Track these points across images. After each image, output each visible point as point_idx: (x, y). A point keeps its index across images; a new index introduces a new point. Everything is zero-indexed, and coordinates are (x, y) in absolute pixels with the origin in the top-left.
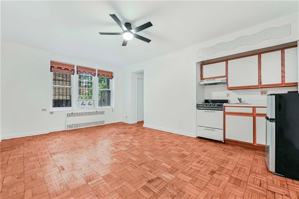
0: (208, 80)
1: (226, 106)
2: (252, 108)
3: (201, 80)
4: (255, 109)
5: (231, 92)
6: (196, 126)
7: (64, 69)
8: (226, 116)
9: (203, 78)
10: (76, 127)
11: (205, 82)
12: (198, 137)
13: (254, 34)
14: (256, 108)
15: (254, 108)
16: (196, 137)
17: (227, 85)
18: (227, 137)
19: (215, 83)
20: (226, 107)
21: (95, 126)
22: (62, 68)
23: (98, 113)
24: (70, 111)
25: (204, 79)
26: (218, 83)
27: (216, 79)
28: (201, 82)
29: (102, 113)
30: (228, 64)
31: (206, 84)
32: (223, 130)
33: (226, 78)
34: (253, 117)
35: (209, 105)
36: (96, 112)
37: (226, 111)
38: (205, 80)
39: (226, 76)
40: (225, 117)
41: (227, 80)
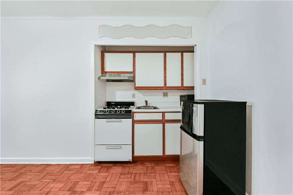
0: (112, 75)
1: (135, 112)
2: (162, 113)
3: (102, 73)
4: (165, 115)
5: (137, 92)
6: (94, 145)
8: (135, 125)
9: (105, 71)
11: (108, 77)
12: (98, 162)
13: (164, 27)
14: (165, 113)
15: (163, 113)
16: (93, 163)
17: (134, 83)
18: (136, 154)
19: (120, 80)
20: (134, 114)
25: (106, 73)
26: (124, 80)
27: (122, 75)
28: (101, 76)
30: (135, 57)
31: (108, 81)
32: (131, 146)
33: (132, 75)
34: (162, 124)
35: (113, 112)
37: (135, 119)
38: (108, 74)
39: (134, 72)
40: (134, 127)
41: (134, 77)
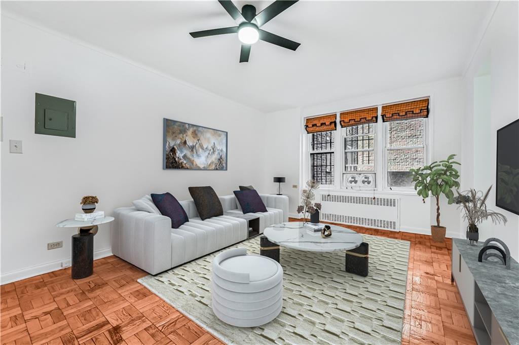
7: (320, 125)
10: (335, 221)
21: (370, 227)
22: (318, 125)
23: (378, 201)
24: (325, 190)
29: (390, 203)
36: (374, 198)
